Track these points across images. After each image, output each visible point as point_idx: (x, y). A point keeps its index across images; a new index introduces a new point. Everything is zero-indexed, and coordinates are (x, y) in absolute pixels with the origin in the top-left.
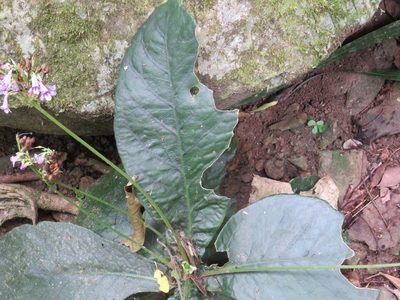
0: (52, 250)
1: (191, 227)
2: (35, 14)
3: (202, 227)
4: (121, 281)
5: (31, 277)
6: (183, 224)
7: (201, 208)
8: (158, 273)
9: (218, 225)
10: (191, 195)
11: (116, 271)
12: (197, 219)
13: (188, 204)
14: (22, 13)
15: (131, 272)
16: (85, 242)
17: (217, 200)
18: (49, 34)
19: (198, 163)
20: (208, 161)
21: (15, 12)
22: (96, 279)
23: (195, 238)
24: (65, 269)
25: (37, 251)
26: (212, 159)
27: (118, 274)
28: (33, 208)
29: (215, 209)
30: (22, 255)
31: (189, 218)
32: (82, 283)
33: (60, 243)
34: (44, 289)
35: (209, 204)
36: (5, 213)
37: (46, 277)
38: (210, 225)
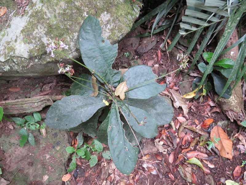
0: (69, 105)
1: (112, 82)
2: (46, 30)
3: (115, 81)
4: (93, 107)
5: (64, 116)
6: (109, 82)
7: (113, 76)
8: (104, 101)
9: (120, 79)
10: (110, 73)
11: (91, 104)
12: (113, 80)
13: (109, 76)
14: (42, 30)
15: (96, 103)
16: (79, 99)
17: (118, 72)
18: (52, 35)
19: (110, 62)
20: (112, 61)
21: (39, 30)
22: (86, 109)
23: (114, 85)
24: (75, 109)
25: (64, 107)
26: (113, 60)
27: (92, 105)
28: (52, 101)
29: (117, 75)
30: (59, 110)
31: (111, 80)
32: (82, 111)
33: (71, 102)
34: (70, 118)
35: (115, 74)
36: (42, 105)
37: (69, 114)
38: (117, 80)
